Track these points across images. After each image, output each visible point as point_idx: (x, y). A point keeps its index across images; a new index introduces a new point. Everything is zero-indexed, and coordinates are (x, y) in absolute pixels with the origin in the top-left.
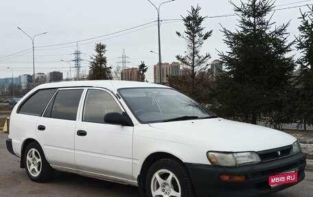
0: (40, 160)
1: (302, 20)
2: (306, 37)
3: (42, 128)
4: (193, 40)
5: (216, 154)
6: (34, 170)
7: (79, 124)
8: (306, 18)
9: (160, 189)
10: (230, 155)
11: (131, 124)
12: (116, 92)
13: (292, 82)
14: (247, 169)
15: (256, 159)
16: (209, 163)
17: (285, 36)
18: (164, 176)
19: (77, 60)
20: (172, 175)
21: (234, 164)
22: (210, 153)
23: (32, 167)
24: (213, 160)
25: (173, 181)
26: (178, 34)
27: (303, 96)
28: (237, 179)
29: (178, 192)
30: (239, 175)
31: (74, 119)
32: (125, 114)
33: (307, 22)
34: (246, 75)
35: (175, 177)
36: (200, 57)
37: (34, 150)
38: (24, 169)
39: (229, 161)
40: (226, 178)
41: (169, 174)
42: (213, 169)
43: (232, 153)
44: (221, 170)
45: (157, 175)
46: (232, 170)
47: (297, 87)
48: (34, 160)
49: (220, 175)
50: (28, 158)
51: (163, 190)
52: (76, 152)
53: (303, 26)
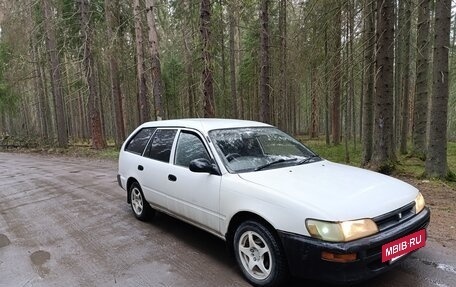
12: (206, 135)
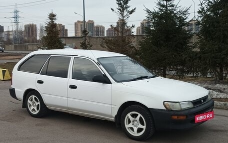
0: (39, 103)
1: (201, 6)
2: (201, 17)
3: (40, 82)
4: (122, 15)
5: (169, 103)
6: (34, 110)
7: (70, 81)
8: (203, 6)
9: (131, 123)
10: (178, 104)
11: (110, 83)
13: (190, 46)
14: (187, 112)
15: (191, 106)
16: (165, 109)
17: (187, 16)
18: (134, 116)
19: (16, 17)
20: (140, 115)
21: (180, 109)
22: (165, 103)
23: (32, 107)
24: (168, 107)
25: (141, 119)
26: (113, 10)
27: (200, 58)
28: (182, 118)
29: (144, 125)
30: (183, 115)
31: (66, 77)
32: (105, 76)
33: (204, 8)
34: (162, 42)
35: (142, 116)
36: (127, 27)
37: (34, 96)
38: (26, 109)
39: (177, 107)
40: (176, 117)
41: (138, 115)
42: (167, 112)
43: (178, 102)
44: (172, 113)
45: (129, 115)
46: (179, 113)
47: (193, 50)
48: (34, 103)
49: (172, 115)
50: (29, 101)
51: (133, 124)
52: (68, 99)
53: (201, 10)
